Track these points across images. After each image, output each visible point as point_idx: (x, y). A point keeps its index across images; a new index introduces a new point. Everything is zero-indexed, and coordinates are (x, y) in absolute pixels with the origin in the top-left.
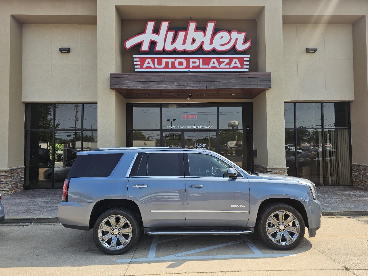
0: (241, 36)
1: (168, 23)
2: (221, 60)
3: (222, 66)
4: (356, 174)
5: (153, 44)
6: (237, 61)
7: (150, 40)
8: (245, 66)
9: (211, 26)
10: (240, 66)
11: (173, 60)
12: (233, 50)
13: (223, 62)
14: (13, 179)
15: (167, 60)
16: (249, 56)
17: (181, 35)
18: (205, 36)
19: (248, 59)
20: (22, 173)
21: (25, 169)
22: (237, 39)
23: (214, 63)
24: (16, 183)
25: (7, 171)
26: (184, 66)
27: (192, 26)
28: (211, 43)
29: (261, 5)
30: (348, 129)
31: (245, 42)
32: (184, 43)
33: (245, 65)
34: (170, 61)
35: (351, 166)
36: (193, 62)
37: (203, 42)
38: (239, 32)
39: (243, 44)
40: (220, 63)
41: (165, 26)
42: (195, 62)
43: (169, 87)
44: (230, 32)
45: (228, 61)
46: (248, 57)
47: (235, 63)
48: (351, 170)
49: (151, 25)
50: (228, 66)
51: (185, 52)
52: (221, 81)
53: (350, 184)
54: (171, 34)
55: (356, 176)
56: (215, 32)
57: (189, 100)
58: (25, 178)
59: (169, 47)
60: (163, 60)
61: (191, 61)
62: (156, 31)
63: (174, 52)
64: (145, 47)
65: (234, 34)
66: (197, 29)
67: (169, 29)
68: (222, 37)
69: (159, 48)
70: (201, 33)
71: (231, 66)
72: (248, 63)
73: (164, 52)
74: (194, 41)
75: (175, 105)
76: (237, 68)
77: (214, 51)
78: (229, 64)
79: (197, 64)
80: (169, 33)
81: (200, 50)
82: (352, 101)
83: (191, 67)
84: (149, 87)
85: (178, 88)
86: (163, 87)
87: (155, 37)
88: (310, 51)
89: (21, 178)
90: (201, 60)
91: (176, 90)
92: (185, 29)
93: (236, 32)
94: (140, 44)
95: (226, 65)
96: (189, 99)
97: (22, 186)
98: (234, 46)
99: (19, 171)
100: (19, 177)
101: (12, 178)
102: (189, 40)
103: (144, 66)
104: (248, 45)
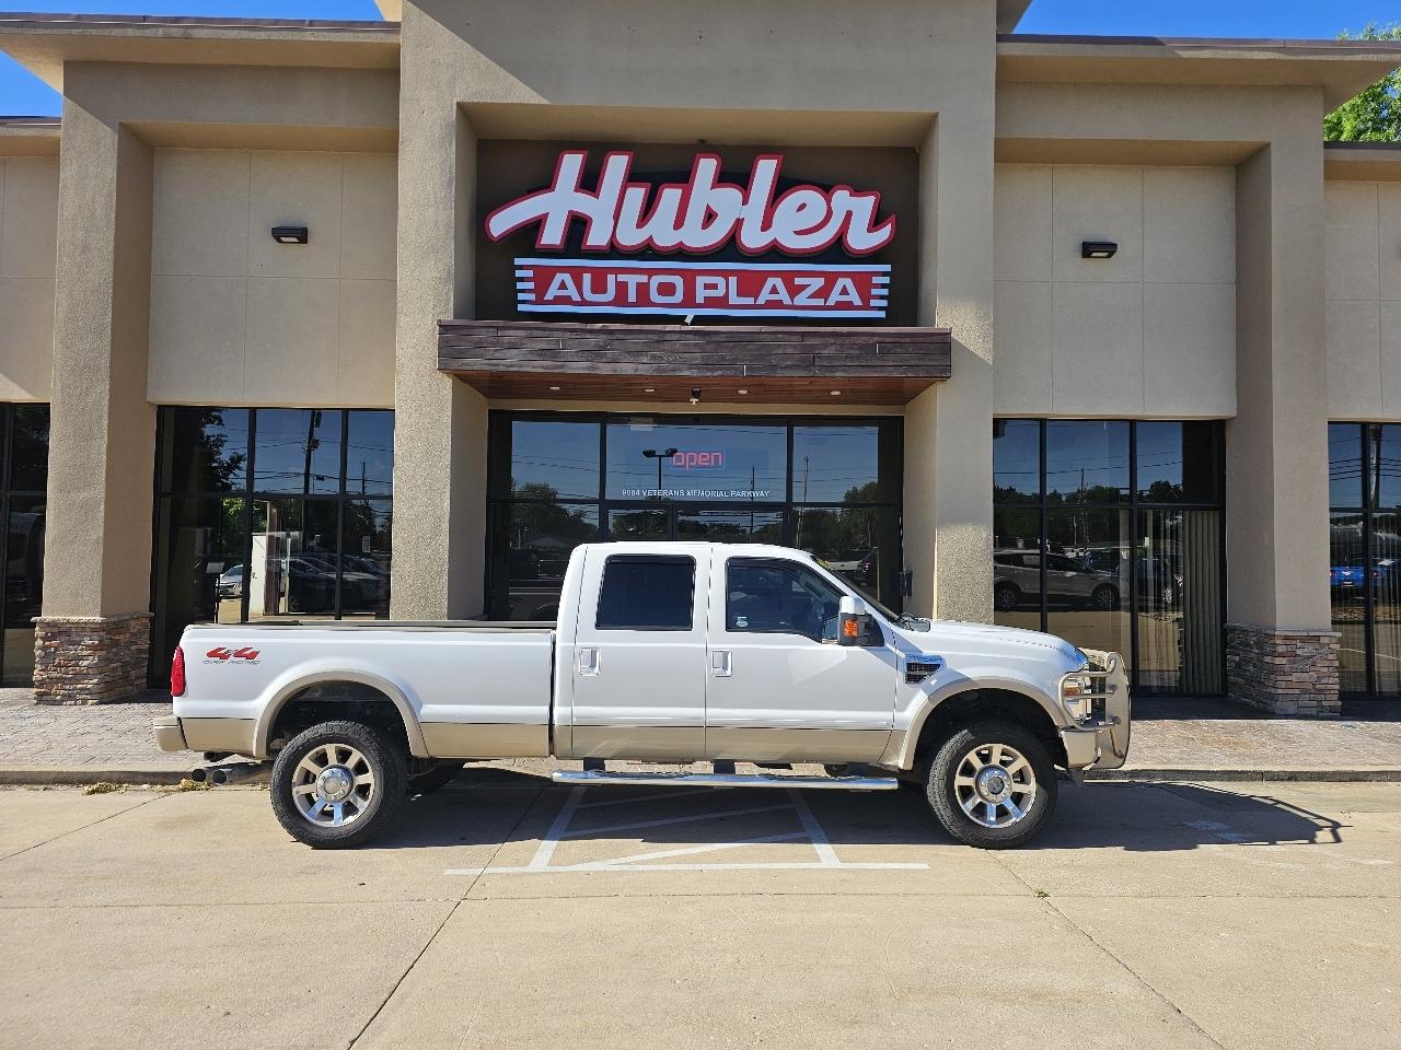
0: (865, 206)
1: (627, 157)
2: (798, 281)
3: (801, 299)
4: (1237, 659)
5: (578, 225)
6: (848, 282)
7: (570, 212)
8: (873, 303)
9: (766, 171)
10: (857, 302)
11: (643, 279)
12: (837, 250)
13: (804, 287)
14: (116, 654)
15: (622, 278)
16: (887, 268)
17: (670, 196)
18: (745, 202)
19: (886, 280)
20: (144, 633)
21: (152, 620)
22: (849, 215)
23: (774, 290)
24: (125, 664)
25: (98, 626)
26: (678, 297)
27: (707, 168)
28: (767, 224)
29: (928, 109)
30: (1214, 509)
31: (876, 223)
32: (679, 224)
33: (875, 297)
34: (632, 281)
35: (1224, 632)
36: (707, 287)
37: (739, 223)
38: (857, 191)
39: (869, 231)
40: (794, 291)
41: (617, 166)
42: (714, 287)
43: (627, 368)
44: (827, 190)
45: (819, 283)
46: (884, 274)
47: (844, 291)
48: (1225, 644)
49: (571, 165)
50: (820, 302)
51: (680, 253)
52: (791, 351)
53: (1221, 692)
54: (637, 195)
55: (1238, 665)
56: (781, 188)
57: (694, 406)
58: (151, 650)
59: (630, 237)
60: (611, 279)
61: (701, 281)
62: (590, 182)
63: (648, 251)
64: (553, 235)
65: (842, 198)
66: (722, 179)
67: (632, 178)
68: (802, 207)
69: (597, 237)
70: (733, 194)
71: (831, 302)
72: (885, 292)
73: (614, 250)
74: (710, 217)
75: (651, 420)
76: (849, 306)
77: (775, 253)
78: (823, 293)
79: (720, 292)
80: (630, 191)
81: (730, 248)
82: (1232, 419)
83: (700, 299)
84: (562, 367)
85: (654, 371)
86: (605, 369)
87: (584, 204)
88: (1094, 254)
89: (140, 651)
90: (733, 280)
91: (646, 377)
92: (684, 178)
93: (847, 193)
94: (536, 225)
95: (813, 296)
96: (694, 400)
97: (141, 678)
98: (841, 237)
99: (134, 626)
100: (133, 648)
101: (114, 650)
102: (695, 214)
103: (549, 296)
104: (884, 233)
